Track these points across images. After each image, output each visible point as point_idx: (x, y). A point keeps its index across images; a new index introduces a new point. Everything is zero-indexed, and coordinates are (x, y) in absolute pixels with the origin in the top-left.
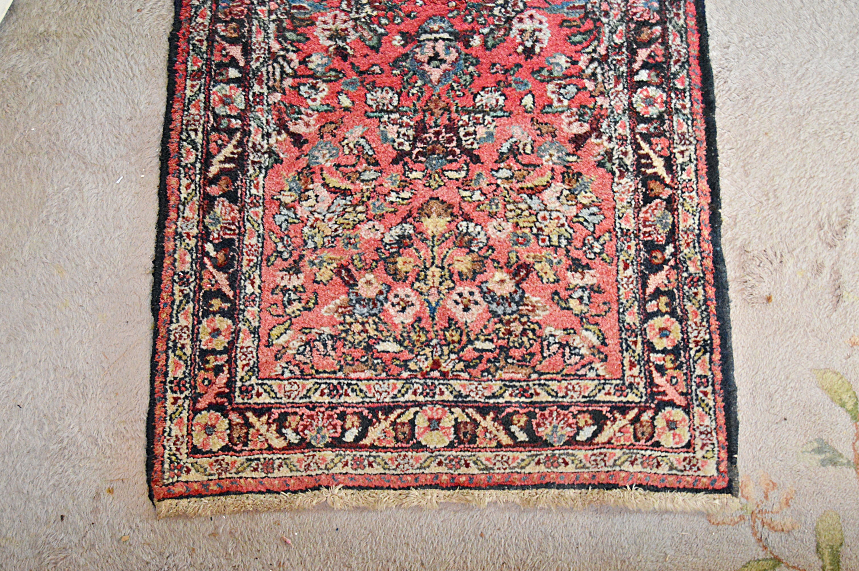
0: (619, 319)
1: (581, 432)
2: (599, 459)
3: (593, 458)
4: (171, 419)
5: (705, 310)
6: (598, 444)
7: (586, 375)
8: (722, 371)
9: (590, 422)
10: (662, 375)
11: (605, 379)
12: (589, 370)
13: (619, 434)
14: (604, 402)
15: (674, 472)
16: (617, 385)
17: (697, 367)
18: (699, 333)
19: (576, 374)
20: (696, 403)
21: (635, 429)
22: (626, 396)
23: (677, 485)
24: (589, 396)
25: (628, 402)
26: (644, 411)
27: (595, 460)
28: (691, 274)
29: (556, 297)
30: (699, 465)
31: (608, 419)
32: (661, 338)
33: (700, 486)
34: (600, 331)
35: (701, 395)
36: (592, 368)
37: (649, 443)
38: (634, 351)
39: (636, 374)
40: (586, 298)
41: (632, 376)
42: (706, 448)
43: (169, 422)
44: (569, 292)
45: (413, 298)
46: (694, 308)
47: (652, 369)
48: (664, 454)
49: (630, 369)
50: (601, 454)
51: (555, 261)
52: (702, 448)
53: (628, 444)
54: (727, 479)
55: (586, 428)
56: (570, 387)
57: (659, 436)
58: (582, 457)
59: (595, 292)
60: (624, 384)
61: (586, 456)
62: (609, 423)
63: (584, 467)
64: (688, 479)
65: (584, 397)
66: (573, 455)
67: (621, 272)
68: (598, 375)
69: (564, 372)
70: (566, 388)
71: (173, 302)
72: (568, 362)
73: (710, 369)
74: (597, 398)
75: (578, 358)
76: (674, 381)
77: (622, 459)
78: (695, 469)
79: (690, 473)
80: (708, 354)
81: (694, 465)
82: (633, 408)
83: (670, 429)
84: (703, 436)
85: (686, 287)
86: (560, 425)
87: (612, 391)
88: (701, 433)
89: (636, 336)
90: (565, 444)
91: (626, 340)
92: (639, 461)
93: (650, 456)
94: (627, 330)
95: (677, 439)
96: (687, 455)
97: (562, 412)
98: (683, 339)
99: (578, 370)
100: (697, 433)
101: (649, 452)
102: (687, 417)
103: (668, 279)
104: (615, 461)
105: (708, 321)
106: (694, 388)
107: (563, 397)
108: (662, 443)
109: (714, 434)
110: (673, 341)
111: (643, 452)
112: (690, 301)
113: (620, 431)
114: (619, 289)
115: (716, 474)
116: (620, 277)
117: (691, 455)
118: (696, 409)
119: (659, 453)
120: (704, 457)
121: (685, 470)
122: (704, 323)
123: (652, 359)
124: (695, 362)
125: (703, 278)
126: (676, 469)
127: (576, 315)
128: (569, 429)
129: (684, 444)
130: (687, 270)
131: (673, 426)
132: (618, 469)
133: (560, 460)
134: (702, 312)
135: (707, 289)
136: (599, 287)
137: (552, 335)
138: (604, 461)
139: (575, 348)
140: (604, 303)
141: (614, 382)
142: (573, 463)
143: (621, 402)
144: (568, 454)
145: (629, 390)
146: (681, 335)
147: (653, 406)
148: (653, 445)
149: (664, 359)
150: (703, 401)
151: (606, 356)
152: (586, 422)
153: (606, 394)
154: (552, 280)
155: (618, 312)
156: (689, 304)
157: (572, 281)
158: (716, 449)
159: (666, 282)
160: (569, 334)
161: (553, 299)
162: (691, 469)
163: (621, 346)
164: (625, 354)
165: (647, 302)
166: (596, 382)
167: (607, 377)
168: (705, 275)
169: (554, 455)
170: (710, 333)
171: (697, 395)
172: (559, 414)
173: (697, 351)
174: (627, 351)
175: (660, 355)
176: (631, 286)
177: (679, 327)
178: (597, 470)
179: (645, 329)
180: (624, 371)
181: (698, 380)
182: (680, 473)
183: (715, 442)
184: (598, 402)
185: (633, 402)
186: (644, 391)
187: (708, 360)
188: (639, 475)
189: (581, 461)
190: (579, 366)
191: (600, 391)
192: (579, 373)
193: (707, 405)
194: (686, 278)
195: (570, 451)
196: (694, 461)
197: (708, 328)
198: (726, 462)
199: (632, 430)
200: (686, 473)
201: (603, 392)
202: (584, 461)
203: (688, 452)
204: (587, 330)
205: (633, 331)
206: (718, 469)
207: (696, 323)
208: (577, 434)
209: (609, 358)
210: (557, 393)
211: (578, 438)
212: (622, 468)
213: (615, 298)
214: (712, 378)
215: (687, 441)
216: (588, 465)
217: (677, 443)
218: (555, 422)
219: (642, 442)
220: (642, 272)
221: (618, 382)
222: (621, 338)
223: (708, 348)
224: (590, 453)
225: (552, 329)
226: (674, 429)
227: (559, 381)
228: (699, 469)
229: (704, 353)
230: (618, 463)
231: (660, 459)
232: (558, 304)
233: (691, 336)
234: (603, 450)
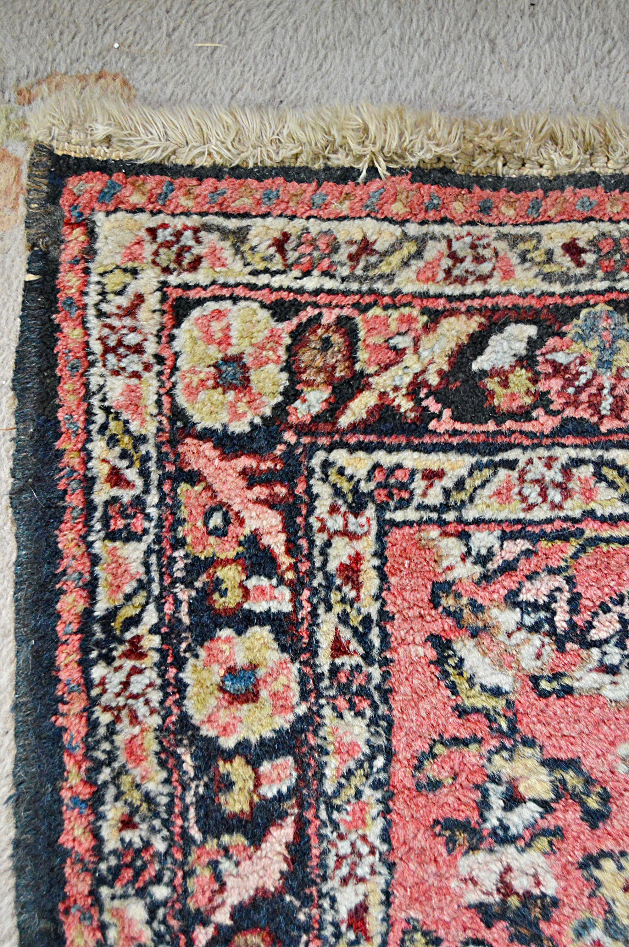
0: (389, 730)
1: (521, 348)
2: (468, 264)
3: (485, 268)
5: (98, 766)
6: (470, 312)
7: (503, 537)
8: (57, 554)
9: (492, 384)
10: (254, 537)
11: (442, 523)
12: (490, 554)
13: (401, 342)
14: (446, 448)
15: (233, 224)
16: (403, 504)
17: (137, 568)
18: (126, 684)
19: (534, 539)
20: (149, 448)
21: (352, 359)
22: (377, 466)
23: (222, 185)
24: (495, 466)
25: (369, 448)
26: (316, 419)
27: (479, 259)
28: (142, 893)
29: (593, 803)
30: (149, 249)
31: (433, 392)
32: (254, 667)
33: (151, 182)
34: (453, 688)
35: (132, 474)
36: (482, 560)
37: (311, 312)
38: (344, 619)
39: (339, 542)
40: (496, 802)
41: (353, 536)
42: (124, 301)
44: (550, 822)
46: (137, 772)
47: (285, 561)
48: (264, 279)
49: (357, 558)
50: (462, 281)
51: (597, 933)
52: (140, 298)
53: (376, 311)
54: (64, 201)
55: (507, 362)
56: (555, 495)
57: (273, 336)
58: (519, 271)
59: (465, 826)
60: (381, 508)
61: (508, 274)
62: (434, 380)
63: (515, 241)
64: (186, 203)
65: (511, 465)
66: (548, 277)
67: (376, 898)
68: (464, 536)
69: (571, 548)
70: (567, 493)
72: (559, 581)
73: (95, 560)
74: (469, 460)
75: (525, 596)
76: (216, 520)
77: (395, 259)
78: (163, 235)
79: (179, 222)
80: (100, 610)
81: (167, 245)
82: (353, 428)
83: (237, 359)
84: (132, 339)
85: (160, 846)
86: (588, 369)
87: (419, 484)
88: (138, 349)
89: (334, 670)
90: (574, 312)
91: (367, 658)
92: (342, 255)
93: (307, 273)
94: (363, 692)
95: (216, 327)
96: (188, 278)
97: (584, 413)
98: (180, 664)
99: (527, 553)
100: (151, 347)
101: (310, 283)
102: (182, 400)
103: (218, 877)
104: (419, 254)
105: (93, 725)
106: (153, 498)
107: (578, 462)
108: (265, 314)
109: (97, 347)
110: (212, 658)
111: (329, 284)
112: (148, 798)
113: (400, 352)
114: (386, 837)
115: (99, 217)
116: (380, 881)
117: (173, 279)
118: (150, 429)
119: (276, 281)
120: (134, 272)
121: (196, 231)
122: (105, 718)
123: (287, 593)
124: (143, 586)
125: (101, 881)
126: (224, 233)
127: (529, 743)
128: (561, 358)
129: (196, 313)
130: (152, 909)
131: (229, 369)
132: (413, 229)
133: (589, 258)
134: (111, 757)
135: (87, 842)
136: (451, 842)
137: (613, 670)
138: (453, 256)
139: (535, 629)
140: (435, 785)
141: (411, 514)
142: (550, 253)
143: (390, 450)
144: (565, 279)
145: (364, 487)
146: (187, 676)
147: (289, 437)
148: (297, 307)
149: (246, 593)
150: (124, 455)
151: (435, 602)
152: (505, 384)
153: (440, 474)
154: (608, 864)
155: (390, 754)
156: (152, 786)
157: (541, 860)
158: (92, 298)
159: (225, 865)
160: (556, 676)
161: (605, 798)
162: (178, 234)
163: (385, 637)
164: (373, 609)
165: (294, 791)
166: (470, 514)
167: (434, 532)
168: (94, 893)
169: (610, 275)
170: (88, 684)
171: (144, 474)
172: (595, 406)
173: (135, 621)
174: (367, 621)
175: (260, 607)
176: (344, 848)
177: (190, 706)
178: (477, 230)
179: (304, 696)
180: (380, 554)
181: (139, 523)
182: (211, 219)
183: (93, 322)
184: (463, 449)
185: (352, 449)
186: (319, 487)
187: (102, 592)
188: (345, 208)
189: (524, 259)
190: (524, 566)
191: (460, 485)
192: (523, 545)
193: (113, 441)
194: (158, 879)
195: (557, 288)
196: (166, 256)
197: (93, 702)
198: (65, 257)
199: (362, 355)
200: (195, 221)
201: (448, 482)
202: (515, 260)
203: (186, 287)
204: (497, 692)
205: (344, 689)
206: (92, 234)
207: (134, 719)
208: (533, 344)
209: (425, 595)
210: (599, 477)
211: (532, 330)
212: (397, 230)
213: (398, 805)
214: (89, 529)
215: (185, 325)
216: (502, 246)
217: (219, 314)
218: (606, 380)
219: (329, 317)
220: (307, 901)
221: (399, 516)
222: (385, 662)
223: (99, 634)
224: (493, 285)
225: (609, 692)
226: (226, 360)
227: (590, 514)
228: (152, 232)
229: (112, 614)
230: (410, 248)
231: (277, 264)
232: (589, 781)
233: (152, 675)
234: (449, 290)
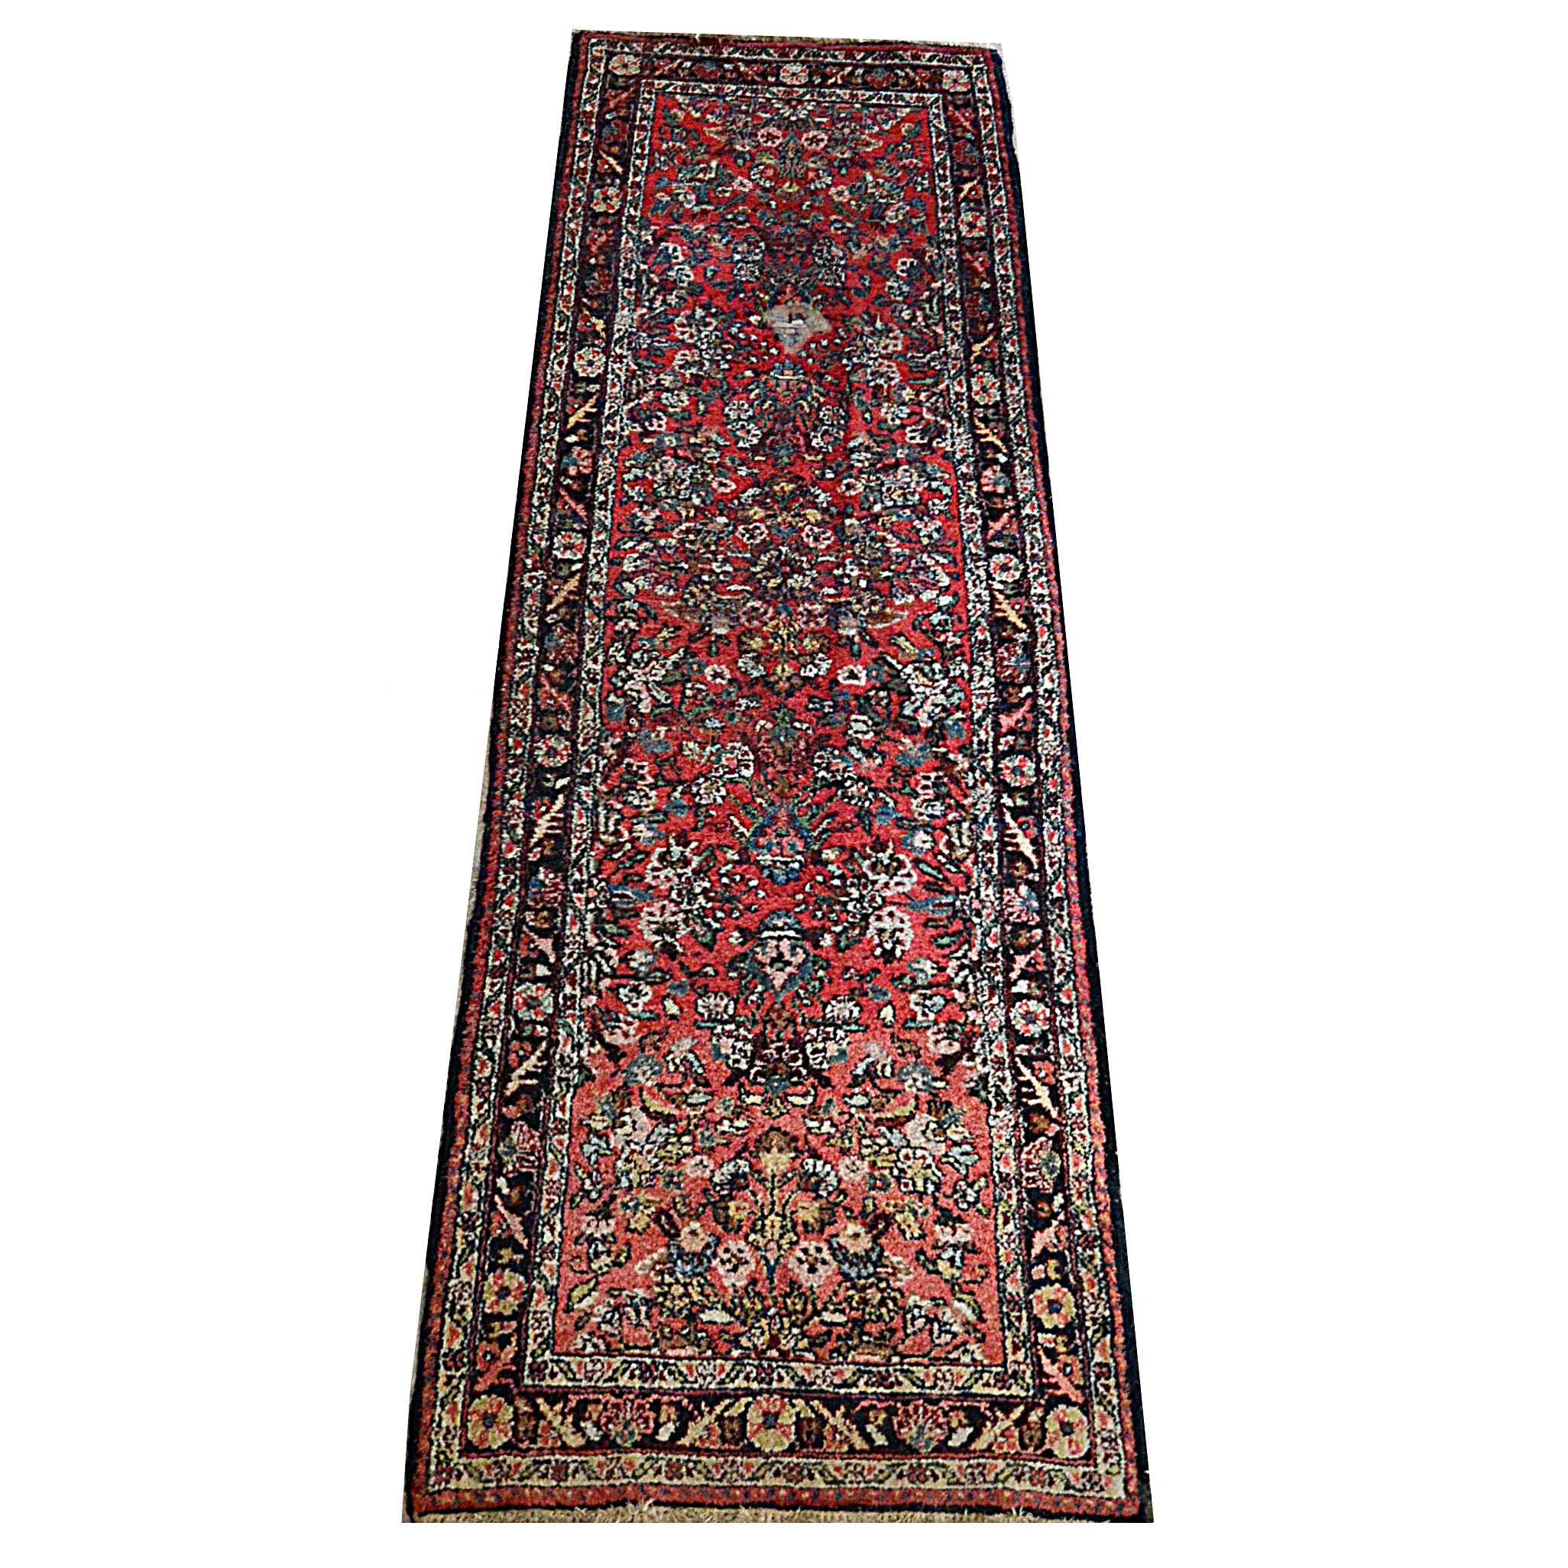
0: (999, 1287)
1: (954, 1436)
2: (976, 1472)
3: (969, 1470)
4: (443, 1406)
5: (1104, 1278)
6: (975, 1451)
7: (959, 1359)
8: (1126, 1358)
9: (965, 1421)
10: (1053, 1363)
11: (983, 1365)
12: (964, 1353)
13: (1001, 1439)
14: (982, 1396)
15: (1071, 1492)
16: (998, 1374)
17: (1097, 1353)
18: (1097, 1308)
19: (947, 1358)
20: (1096, 1400)
21: (1021, 1433)
22: (1009, 1389)
23: (1075, 1510)
24: (963, 1387)
25: (1011, 1396)
26: (1032, 1409)
27: (972, 1474)
28: (1084, 1232)
29: (922, 1258)
30: (1103, 1482)
31: (988, 1419)
32: (1051, 1313)
33: (1104, 1512)
34: (976, 1302)
35: (1101, 1389)
36: (966, 1351)
37: (1039, 1452)
38: (1018, 1330)
39: (1021, 1359)
40: (958, 1259)
41: (1015, 1362)
42: (1110, 1461)
43: (439, 1409)
44: (938, 1252)
45: (747, 1255)
46: (1090, 1275)
47: (1041, 1353)
48: (1057, 1467)
49: (1014, 1353)
50: (979, 1465)
51: (920, 1211)
52: (1105, 1460)
53: (1013, 1452)
54: (1138, 1502)
55: (960, 1430)
56: (940, 1375)
57: (1051, 1443)
58: (956, 1469)
59: (969, 1252)
60: (1006, 1372)
61: (960, 1468)
62: (988, 1424)
63: (958, 1482)
64: (1090, 1502)
65: (957, 1388)
66: (944, 1466)
67: (1000, 1227)
68: (974, 1360)
69: (933, 1354)
70: (935, 1375)
71: (455, 1250)
72: (937, 1341)
73: (1112, 1356)
74: (973, 1391)
75: (949, 1336)
76: (1068, 1369)
77: (1006, 1473)
78: (1097, 1488)
79: (1092, 1494)
80: (1109, 1337)
81: (1096, 1483)
82: (1017, 1405)
83: (1065, 1434)
84: (1106, 1444)
85: (1079, 1249)
86: (928, 1425)
87: (992, 1382)
88: (1104, 1440)
89: (1020, 1310)
90: (934, 1450)
91: (1008, 1315)
92: (1027, 1476)
93: (1041, 1469)
94: (1009, 1302)
95: (1074, 1448)
96: (1087, 1469)
97: (930, 1408)
98: (1077, 1315)
99: (949, 1352)
100: (1098, 1440)
101: (1039, 1465)
102: (1085, 1419)
103: (1058, 1237)
104: (997, 1475)
105: (1107, 1293)
106: (1093, 1379)
107: (931, 1388)
108: (1056, 1452)
109: (1119, 1441)
110: (1065, 1318)
111: (1031, 1464)
112: (1085, 1266)
113: (1002, 1435)
114: (998, 1249)
115: (1123, 1497)
116: (999, 1233)
117: (1092, 1469)
118: (1096, 1407)
119: (1052, 1466)
120: (1108, 1472)
121: (1085, 1489)
122: (1103, 1295)
123: (1040, 1341)
124: (1093, 1345)
125: (1100, 1237)
126: (1074, 1488)
127: (947, 1281)
128: (938, 1431)
129: (1082, 1454)
130: (1080, 1227)
131: (1068, 1429)
132: (1000, 1486)
133: (928, 1473)
134: (1100, 1281)
135: (1106, 1250)
136: (974, 1245)
137: (916, 1306)
138: (983, 1475)
139: (946, 1324)
140: (981, 1267)
141: (994, 1369)
142: (944, 1476)
143: (1002, 1396)
144: (937, 1464)
145: (1012, 1381)
146: (1074, 1310)
147: (1043, 1402)
148: (1044, 1454)
149: (1055, 1341)
150: (1105, 1397)
151: (984, 1335)
152: (960, 1421)
153: (984, 1385)
154: (916, 1235)
155: (997, 1278)
156: (1084, 1270)
157: (941, 1237)
158: (1123, 1462)
159: (1055, 1241)
160: (937, 1305)
161: (918, 1259)
162: (1092, 1488)
163: (1002, 1322)
164: (1007, 1333)
165: (1032, 1267)
166: (972, 1369)
167: (986, 1362)
168: (1102, 1233)
169: (920, 1465)
170: (1111, 1309)
171: (1097, 1389)
172: (926, 1411)
173: (1095, 1332)
174: (1009, 1329)
175: (1049, 1336)
176: (1013, 1246)
177: (1072, 1299)
178: (973, 1487)
179: (1031, 1301)
180: (1006, 1355)
181: (1097, 1370)
182: (1078, 1494)
183: (1121, 1452)
184: (975, 1395)
185: (1018, 1396)
186: (1030, 1381)
187: (1108, 1343)
188: (1028, 1496)
189: (954, 1475)
190: (950, 1348)
191: (976, 1381)
192: (951, 1356)
193: (1110, 1402)
194: (1079, 1237)
195: (941, 1461)
196: (1096, 1478)
197: (1108, 1301)
198: (1135, 1480)
199: (1017, 1434)
200: (1086, 1494)
201: (980, 1382)
202: (958, 1474)
203: (1088, 1466)
204: (960, 1300)
205: (1016, 1303)
206: (1126, 1490)
207: (1092, 1295)
208: (949, 1438)
209: (988, 1338)
210: (923, 1382)
211: (950, 1443)
212: (1007, 1485)
213: (994, 1261)
214: (1116, 1368)
215: (1086, 1449)
216: (963, 1480)
217: (1074, 1453)
218: (921, 1421)
219: (1031, 1450)
220: (1025, 1227)
221: (999, 1369)
222: (1001, 1312)
223: (1109, 1328)
224: (965, 1463)
225: (917, 1298)
226: (1069, 1434)
227: (927, 1367)
228: (1102, 1489)
229: (1104, 1335)
230: (1001, 1477)
231: (1053, 1474)
232: (924, 1266)
233: (1088, 1311)
234: (982, 1461)
